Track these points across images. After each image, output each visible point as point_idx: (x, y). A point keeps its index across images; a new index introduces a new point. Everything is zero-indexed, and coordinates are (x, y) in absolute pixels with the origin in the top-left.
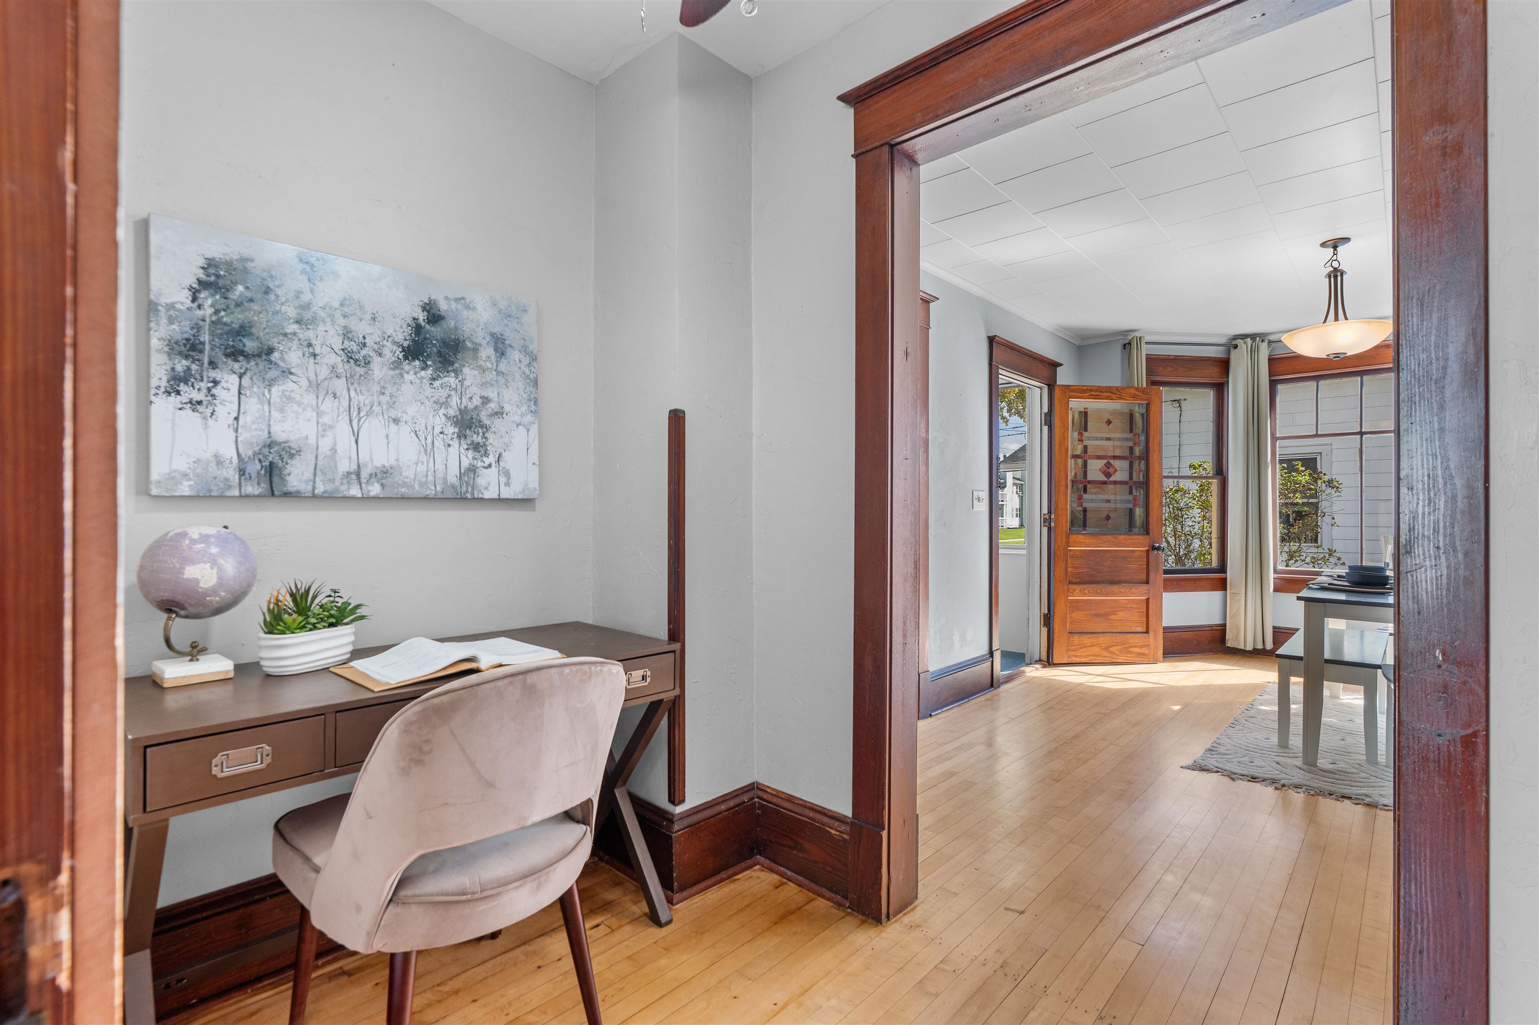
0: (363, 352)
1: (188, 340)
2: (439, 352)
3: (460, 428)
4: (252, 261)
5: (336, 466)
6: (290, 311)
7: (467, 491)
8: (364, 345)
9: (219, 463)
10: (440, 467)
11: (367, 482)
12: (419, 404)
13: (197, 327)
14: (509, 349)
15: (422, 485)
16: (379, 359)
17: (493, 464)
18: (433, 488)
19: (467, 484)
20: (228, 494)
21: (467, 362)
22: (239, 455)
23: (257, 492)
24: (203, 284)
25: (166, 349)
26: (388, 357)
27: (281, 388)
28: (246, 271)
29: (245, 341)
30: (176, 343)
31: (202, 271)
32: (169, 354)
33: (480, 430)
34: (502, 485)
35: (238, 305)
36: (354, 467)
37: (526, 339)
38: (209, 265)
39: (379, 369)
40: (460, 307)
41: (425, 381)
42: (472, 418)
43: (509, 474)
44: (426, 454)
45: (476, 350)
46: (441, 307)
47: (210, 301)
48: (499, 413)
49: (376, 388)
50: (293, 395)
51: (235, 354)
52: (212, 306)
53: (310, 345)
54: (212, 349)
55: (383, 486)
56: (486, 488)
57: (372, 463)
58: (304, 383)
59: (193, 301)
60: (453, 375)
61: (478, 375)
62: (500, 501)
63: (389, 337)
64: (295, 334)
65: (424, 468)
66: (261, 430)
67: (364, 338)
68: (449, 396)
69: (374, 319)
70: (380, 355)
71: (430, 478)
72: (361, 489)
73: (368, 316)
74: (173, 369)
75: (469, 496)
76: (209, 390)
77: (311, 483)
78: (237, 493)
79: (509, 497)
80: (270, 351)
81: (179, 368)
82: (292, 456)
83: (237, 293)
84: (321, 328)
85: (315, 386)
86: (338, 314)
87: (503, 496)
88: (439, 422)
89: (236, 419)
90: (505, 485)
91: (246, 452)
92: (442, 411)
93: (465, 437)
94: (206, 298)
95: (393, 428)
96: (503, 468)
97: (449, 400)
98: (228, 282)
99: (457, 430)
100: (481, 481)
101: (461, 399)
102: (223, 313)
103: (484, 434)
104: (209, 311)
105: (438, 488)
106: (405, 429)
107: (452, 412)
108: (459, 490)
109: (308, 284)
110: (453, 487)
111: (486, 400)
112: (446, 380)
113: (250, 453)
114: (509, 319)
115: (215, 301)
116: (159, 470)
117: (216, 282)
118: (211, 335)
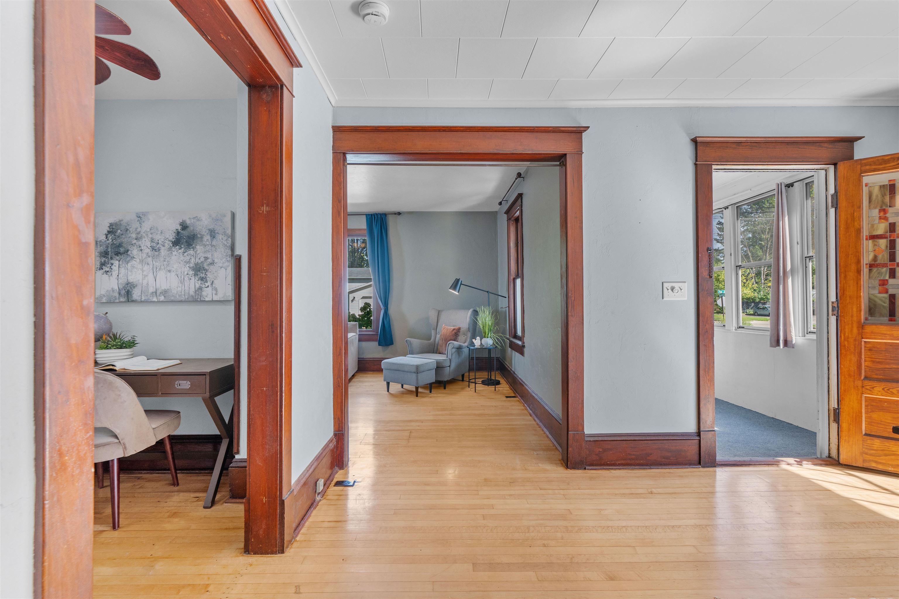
0: (158, 246)
1: (105, 251)
2: (186, 241)
3: (195, 271)
4: (122, 221)
5: (148, 290)
6: (134, 236)
7: (198, 298)
8: (158, 243)
9: (113, 291)
10: (187, 288)
11: (159, 296)
12: (178, 263)
13: (107, 247)
14: (217, 234)
15: (179, 296)
16: (164, 248)
17: (210, 286)
18: (184, 297)
19: (198, 294)
20: (116, 301)
21: (198, 243)
22: (119, 288)
23: (124, 301)
24: (109, 232)
25: (99, 255)
26: (166, 247)
27: (131, 263)
28: (121, 225)
29: (121, 249)
30: (102, 253)
31: (109, 228)
32: (100, 257)
33: (204, 272)
34: (214, 295)
35: (118, 237)
36: (154, 290)
37: (225, 228)
38: (111, 225)
39: (164, 252)
40: (195, 221)
41: (181, 254)
42: (200, 267)
43: (217, 289)
44: (181, 283)
45: (202, 237)
46: (187, 222)
47: (111, 237)
48: (212, 263)
49: (162, 259)
50: (134, 265)
51: (118, 254)
52: (111, 239)
53: (140, 247)
54: (111, 253)
55: (165, 296)
56: (207, 296)
57: (161, 288)
58: (138, 261)
59: (106, 238)
60: (192, 249)
61: (203, 248)
62: (212, 302)
63: (167, 238)
64: (135, 244)
65: (180, 289)
66: (125, 279)
67: (158, 241)
68: (190, 259)
69: (161, 233)
70: (164, 246)
71: (183, 293)
72: (157, 298)
73: (159, 232)
74: (101, 261)
75: (199, 300)
76: (110, 267)
77: (140, 297)
78: (118, 301)
79: (217, 300)
80: (128, 251)
81: (103, 261)
82: (134, 287)
84: (144, 240)
85: (142, 261)
86: (149, 234)
87: (214, 299)
88: (186, 270)
89: (118, 276)
90: (215, 294)
91: (121, 287)
92: (188, 265)
93: (197, 275)
94: (110, 237)
95: (169, 274)
96: (215, 287)
97: (190, 260)
98: (116, 230)
99: (194, 272)
100: (204, 293)
101: (195, 259)
102: (114, 241)
103: (205, 273)
104: (111, 240)
105: (186, 297)
106: (173, 274)
107: (191, 265)
108: (195, 297)
109: (139, 225)
110: (192, 296)
111: (206, 258)
112: (189, 252)
113: (122, 287)
114: (217, 221)
115: (112, 237)
116: (98, 294)
117: (112, 231)
118: (111, 248)
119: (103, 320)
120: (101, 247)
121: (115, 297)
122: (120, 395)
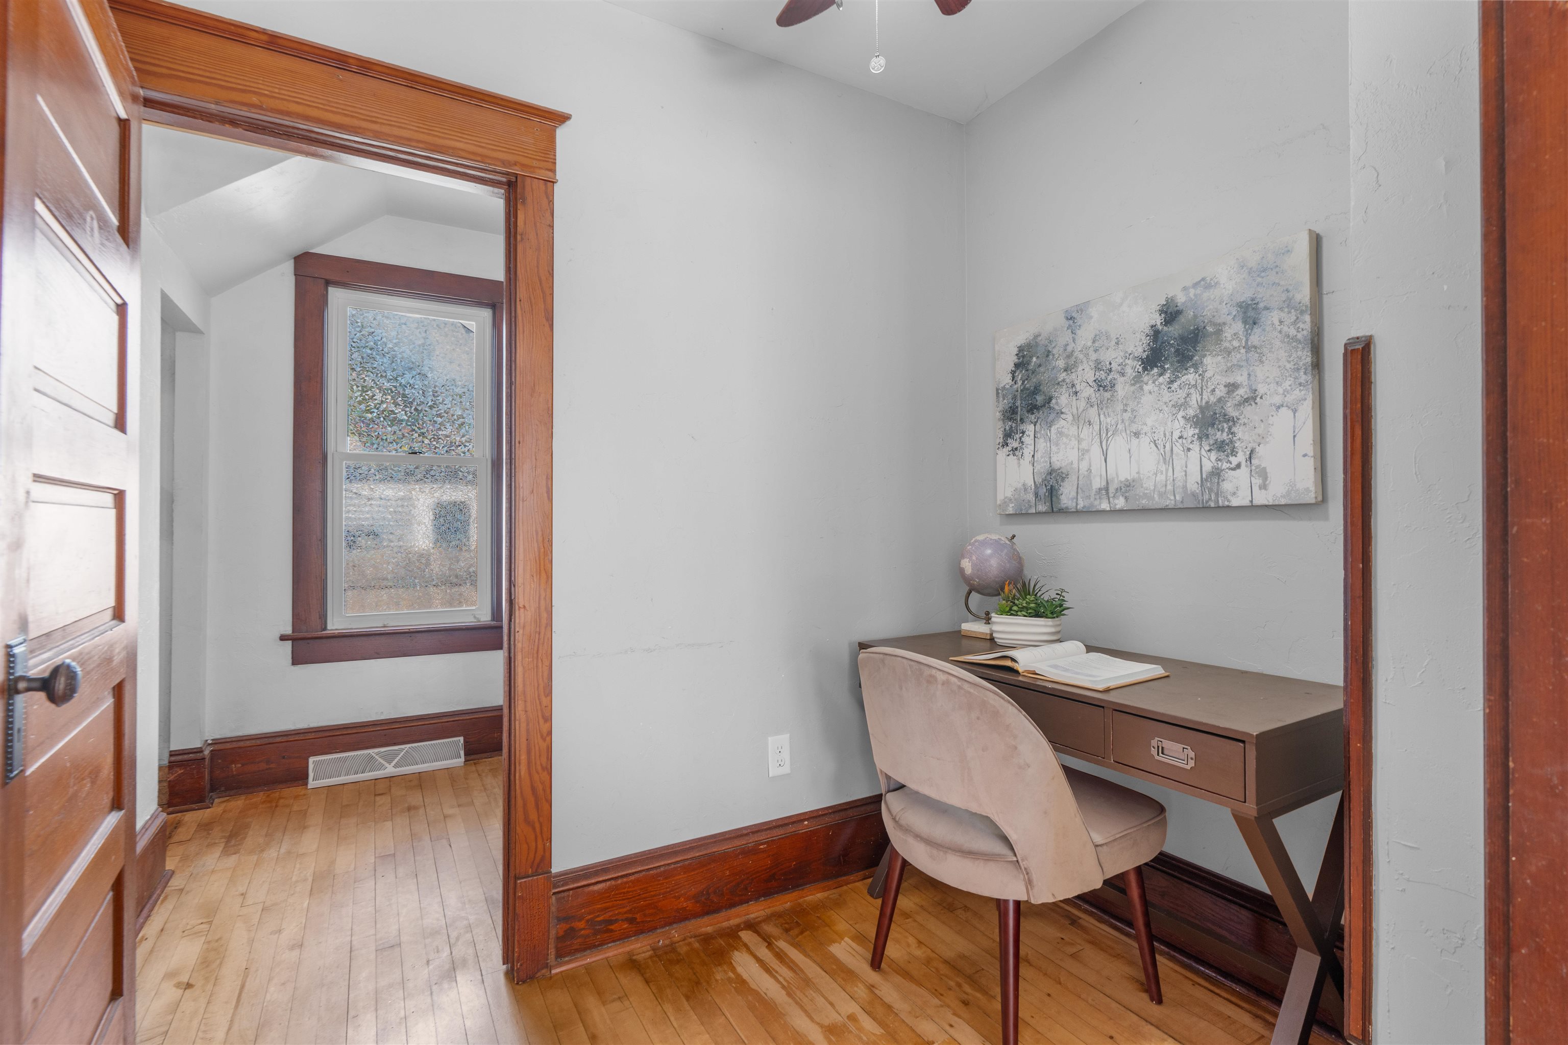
0: (1110, 377)
1: (1011, 407)
2: (1177, 351)
3: (1200, 428)
4: (1040, 335)
5: (1091, 483)
6: (1061, 363)
7: (1210, 499)
8: (1110, 370)
9: (1025, 490)
10: (1179, 474)
11: (1114, 497)
12: (1158, 411)
13: (1014, 398)
14: (1265, 312)
15: (1161, 495)
16: (1122, 379)
17: (1243, 464)
18: (1172, 498)
19: (1210, 490)
20: (1030, 512)
21: (1208, 351)
22: (1035, 482)
23: (1044, 510)
24: (1017, 366)
25: (1002, 417)
26: (1129, 375)
27: (1057, 426)
28: (1037, 345)
29: (1038, 397)
30: (1006, 412)
31: (1016, 357)
32: (1003, 420)
33: (1225, 425)
34: (1256, 489)
35: (1033, 373)
36: (1104, 483)
37: (1290, 288)
38: (1020, 351)
39: (1123, 388)
40: (1198, 292)
41: (1163, 386)
42: (1215, 414)
43: (1266, 473)
44: (1165, 463)
45: (1219, 332)
46: (1179, 301)
47: (1020, 376)
48: (1251, 399)
49: (1120, 407)
50: (1063, 430)
51: (1033, 408)
52: (1021, 379)
53: (1073, 386)
54: (1021, 410)
55: (1126, 498)
56: (1234, 494)
57: (1118, 479)
58: (1070, 418)
59: (1013, 381)
60: (1192, 370)
61: (1222, 361)
62: (1253, 510)
63: (1131, 354)
64: (1064, 380)
65: (1163, 477)
66: (1046, 462)
67: (1110, 364)
68: (1188, 395)
69: (1117, 343)
70: (1123, 375)
71: (1170, 487)
72: (1109, 503)
73: (1113, 343)
74: (1005, 429)
75: (1212, 505)
76: (1020, 439)
77: (1075, 500)
78: (1034, 511)
79: (1267, 503)
80: (1050, 399)
81: (1007, 428)
82: (1063, 479)
83: (1033, 364)
84: (1080, 368)
85: (1077, 418)
86: (1091, 352)
87: (1256, 502)
88: (1178, 425)
89: (1033, 456)
90: (1260, 488)
91: (1039, 480)
92: (1181, 413)
93: (1207, 436)
94: (1018, 375)
95: (1135, 441)
96: (1257, 467)
97: (1188, 399)
98: (1028, 359)
99: (1197, 431)
100: (1227, 486)
101: (1201, 394)
102: (1026, 382)
103: (1230, 428)
104: (1020, 383)
105: (1178, 498)
106: (1145, 440)
107: (1191, 412)
108: (1200, 498)
109: (1071, 336)
110: (1194, 495)
111: (1232, 387)
112: (1184, 379)
113: (1041, 480)
114: (1263, 274)
115: (1023, 375)
116: (1000, 497)
117: (1023, 361)
118: (1021, 400)
119: (1005, 551)
120: (1004, 399)
121: (1029, 501)
122: (1016, 748)
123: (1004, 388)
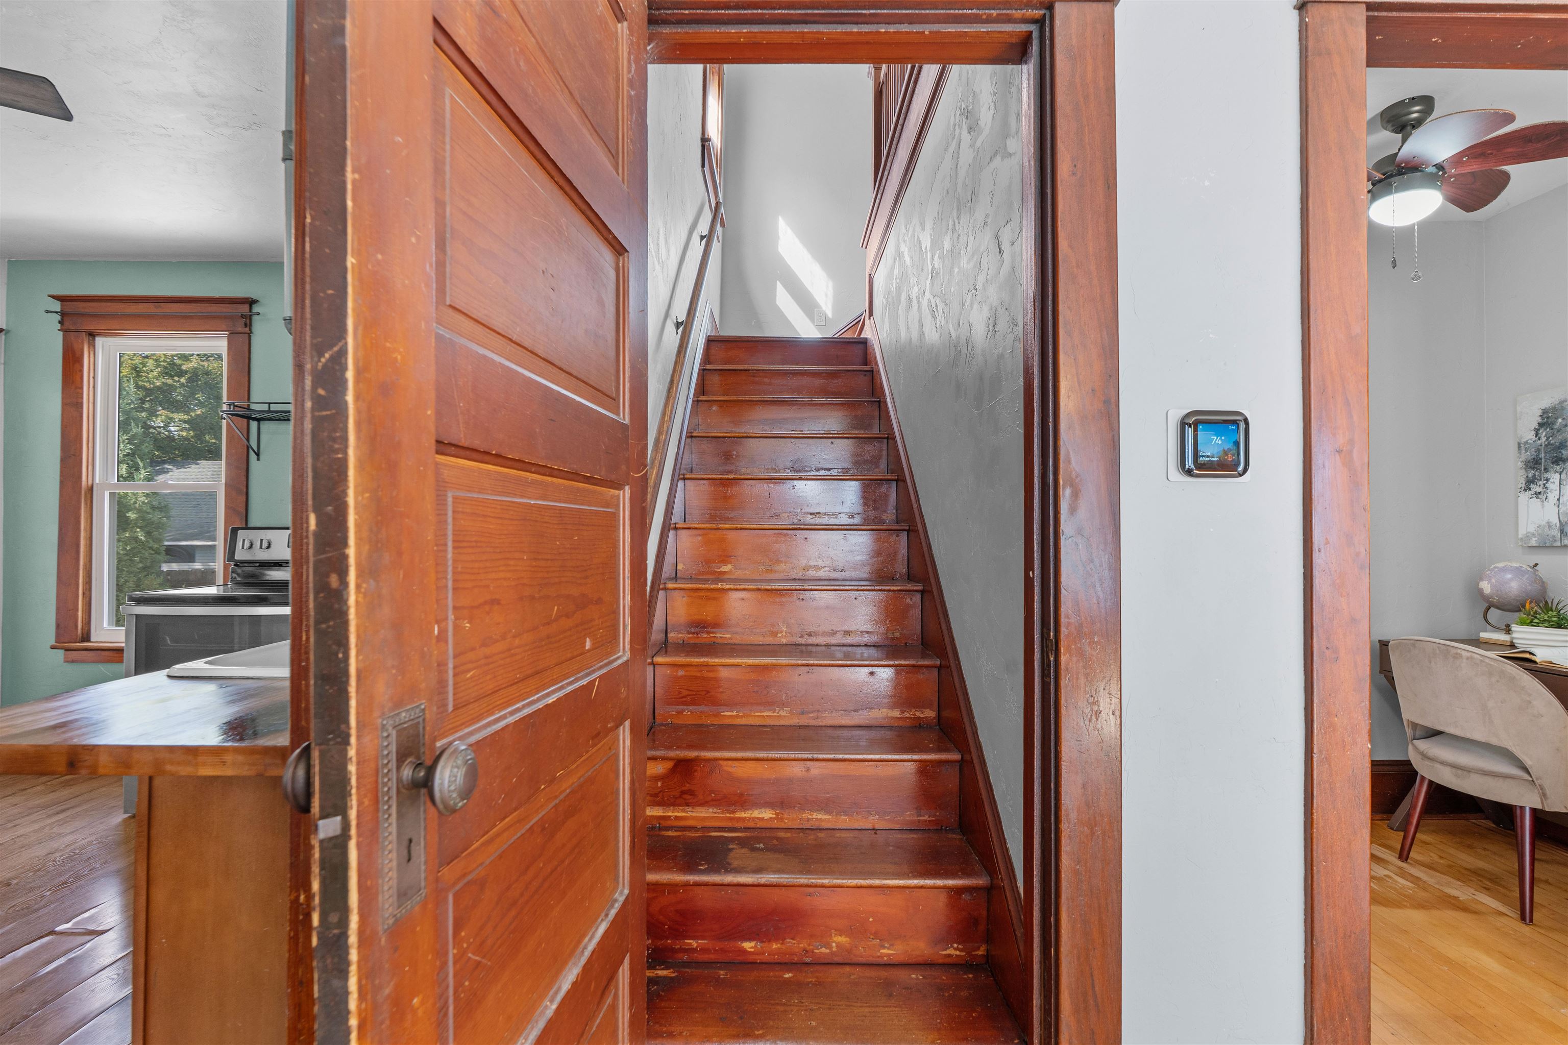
1: (1534, 459)
9: (1550, 527)
13: (1538, 451)
20: (1554, 545)
22: (1560, 521)
24: (1541, 425)
25: (1524, 467)
28: (1563, 408)
29: (1563, 452)
30: (1528, 462)
31: (1540, 418)
32: (1525, 469)
35: (1558, 431)
38: (1544, 413)
47: (1544, 434)
51: (1557, 461)
52: (1546, 436)
54: (1546, 461)
59: (1536, 437)
74: (1527, 477)
76: (1544, 485)
78: (1559, 544)
81: (1530, 475)
83: (1558, 424)
89: (1558, 499)
91: (1564, 519)
94: (1542, 433)
98: (1553, 419)
102: (1551, 439)
104: (1544, 439)
115: (1547, 433)
116: (1522, 532)
117: (1547, 422)
118: (1545, 453)
119: (1527, 576)
120: (1526, 452)
121: (1554, 536)
122: (1531, 703)
123: (1526, 443)
